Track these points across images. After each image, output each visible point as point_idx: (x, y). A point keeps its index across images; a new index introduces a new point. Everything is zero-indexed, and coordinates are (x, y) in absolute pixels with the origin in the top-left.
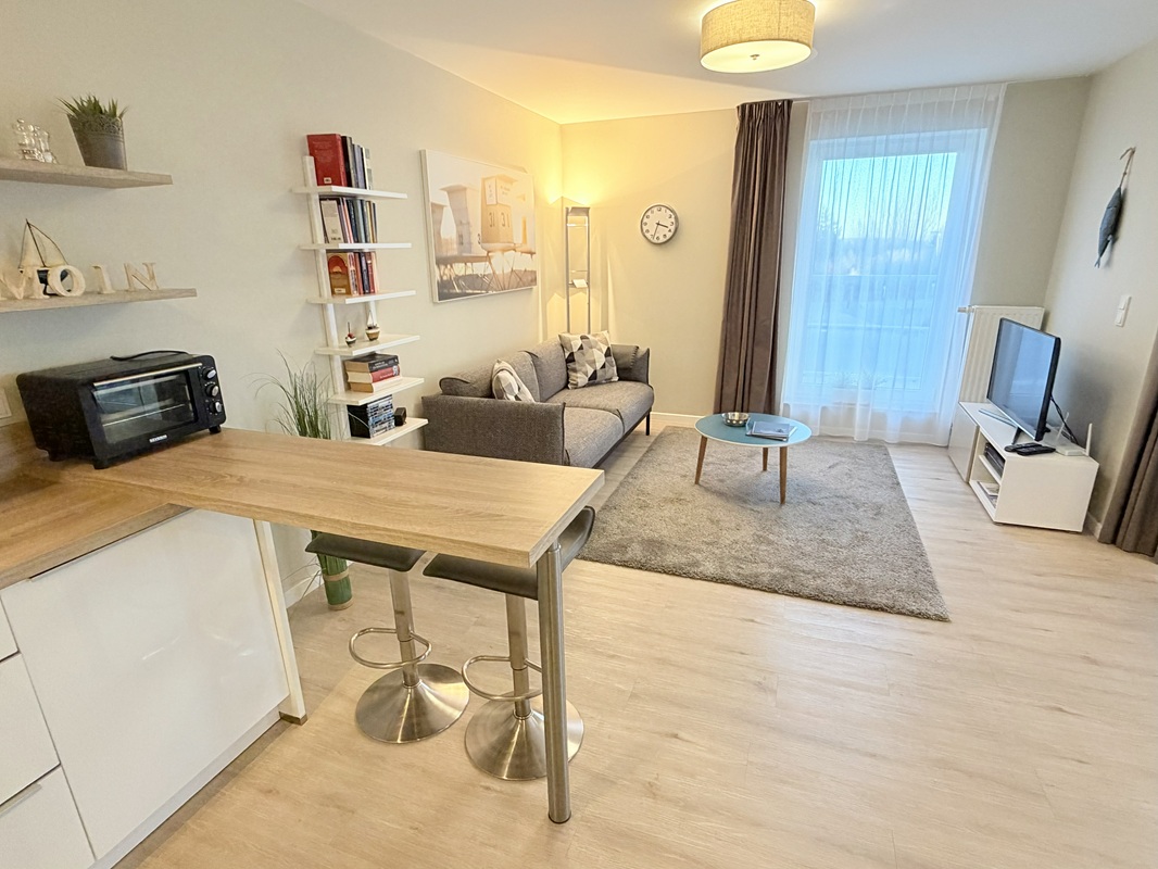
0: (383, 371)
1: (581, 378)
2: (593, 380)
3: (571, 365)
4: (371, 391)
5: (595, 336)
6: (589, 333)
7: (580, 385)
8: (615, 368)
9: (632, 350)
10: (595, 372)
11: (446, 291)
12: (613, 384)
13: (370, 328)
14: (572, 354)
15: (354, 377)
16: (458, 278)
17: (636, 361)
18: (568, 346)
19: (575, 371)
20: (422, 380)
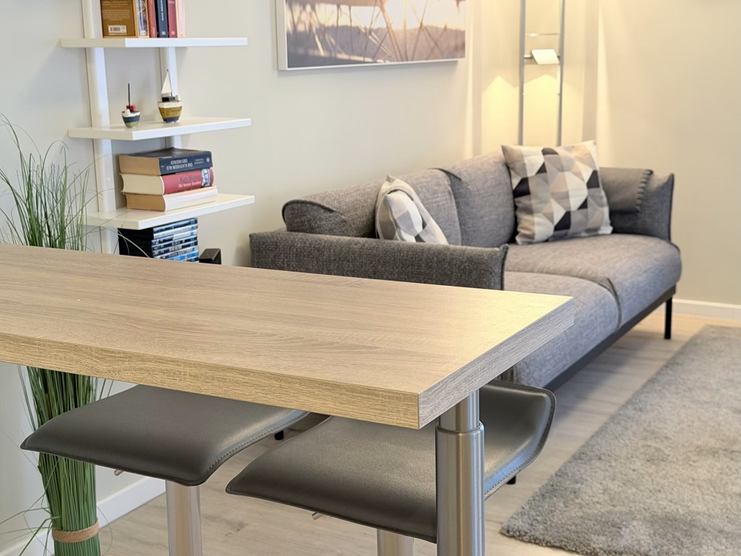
0: (184, 176)
1: (540, 225)
2: (564, 229)
3: (523, 201)
4: (160, 208)
5: (569, 149)
6: (559, 144)
7: (537, 238)
8: (606, 210)
9: (641, 177)
10: (567, 216)
11: (301, 51)
12: (601, 239)
13: (165, 100)
14: (524, 181)
15: (134, 184)
16: (323, 30)
17: (646, 195)
18: (518, 166)
19: (529, 211)
20: (249, 199)
